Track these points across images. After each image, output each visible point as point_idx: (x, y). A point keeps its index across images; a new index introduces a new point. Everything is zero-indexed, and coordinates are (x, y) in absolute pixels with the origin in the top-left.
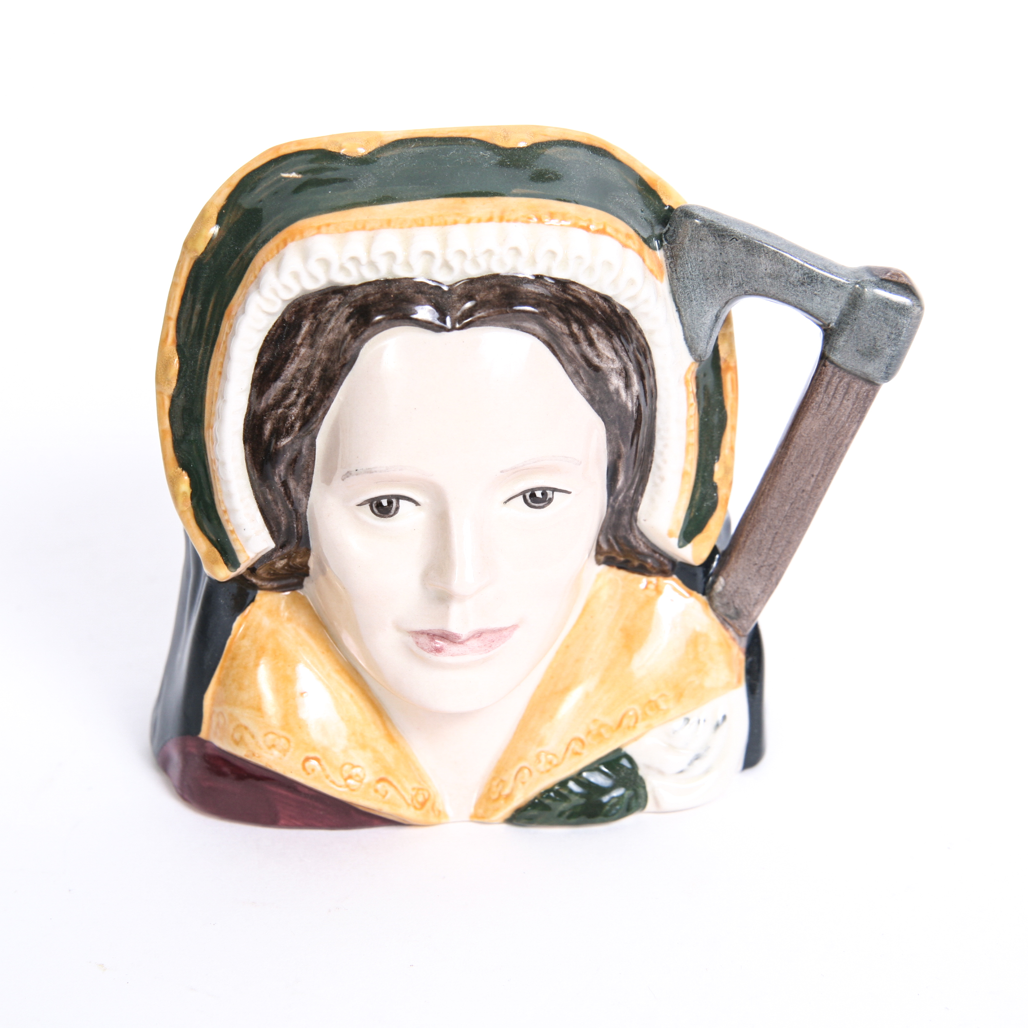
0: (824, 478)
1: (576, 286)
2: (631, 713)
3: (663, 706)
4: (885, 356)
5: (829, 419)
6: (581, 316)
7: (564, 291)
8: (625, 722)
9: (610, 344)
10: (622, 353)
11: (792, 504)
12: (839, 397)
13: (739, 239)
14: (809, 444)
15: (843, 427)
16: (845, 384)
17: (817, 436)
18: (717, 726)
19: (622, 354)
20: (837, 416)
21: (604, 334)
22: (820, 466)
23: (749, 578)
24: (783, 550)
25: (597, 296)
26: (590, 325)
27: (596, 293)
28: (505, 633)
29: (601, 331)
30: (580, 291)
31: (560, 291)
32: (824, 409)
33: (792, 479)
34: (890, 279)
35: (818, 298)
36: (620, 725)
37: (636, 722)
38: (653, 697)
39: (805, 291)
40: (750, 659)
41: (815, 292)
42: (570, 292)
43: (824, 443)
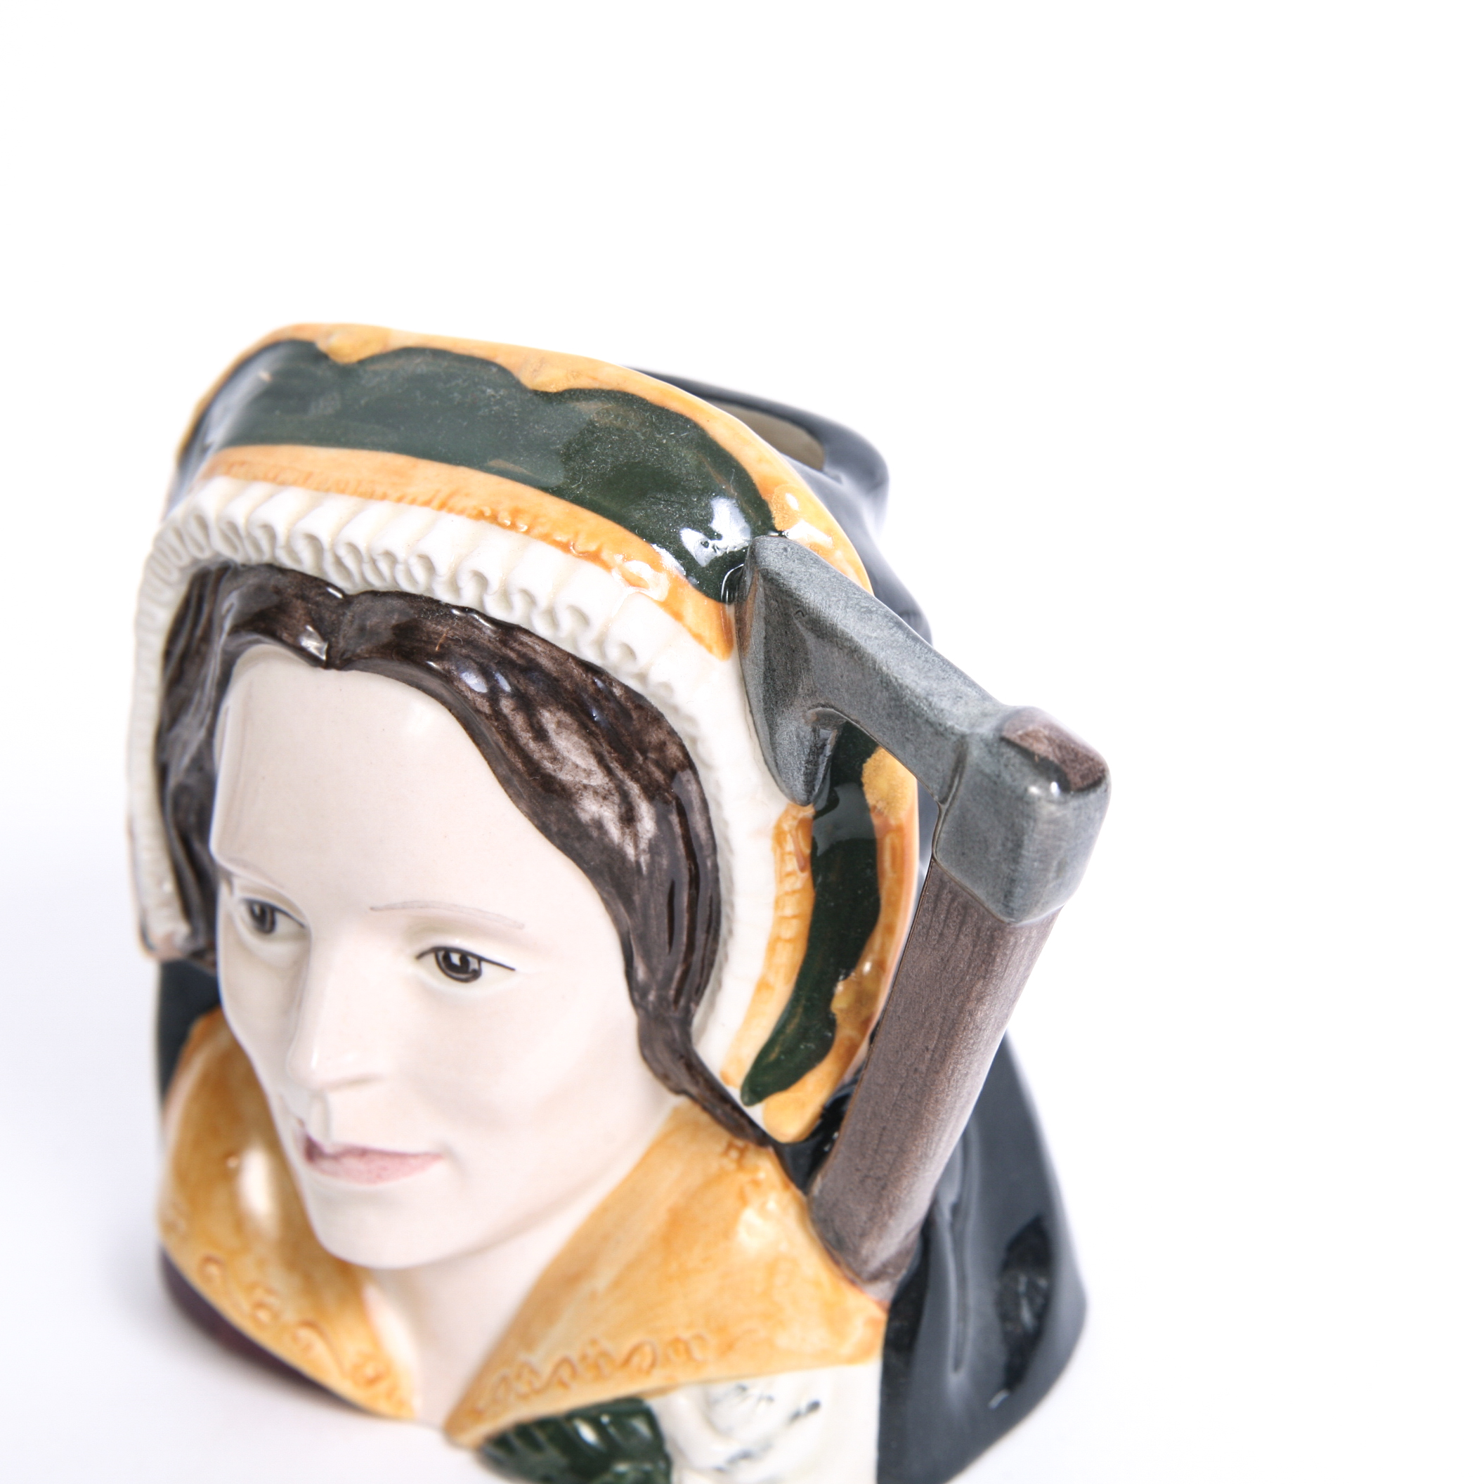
0: (943, 1060)
1: (530, 637)
2: (647, 1349)
3: (698, 1354)
4: (1002, 876)
5: (942, 959)
6: (526, 690)
7: (504, 643)
8: (636, 1360)
9: (585, 744)
10: (612, 763)
11: (902, 1087)
12: (954, 926)
13: (807, 614)
14: (919, 993)
15: (962, 979)
16: (959, 907)
17: (928, 983)
18: (796, 1416)
19: (612, 765)
20: (953, 958)
21: (575, 726)
22: (936, 1037)
23: (851, 1190)
24: (895, 1160)
25: (570, 660)
26: (544, 706)
27: (570, 655)
28: (413, 1162)
29: (567, 719)
30: (537, 647)
31: (497, 641)
32: (934, 940)
33: (901, 1045)
34: (1018, 741)
35: (911, 746)
36: (627, 1361)
37: (653, 1364)
38: (686, 1335)
39: (893, 728)
40: (897, 1324)
41: (907, 735)
42: (516, 645)
43: (939, 999)
